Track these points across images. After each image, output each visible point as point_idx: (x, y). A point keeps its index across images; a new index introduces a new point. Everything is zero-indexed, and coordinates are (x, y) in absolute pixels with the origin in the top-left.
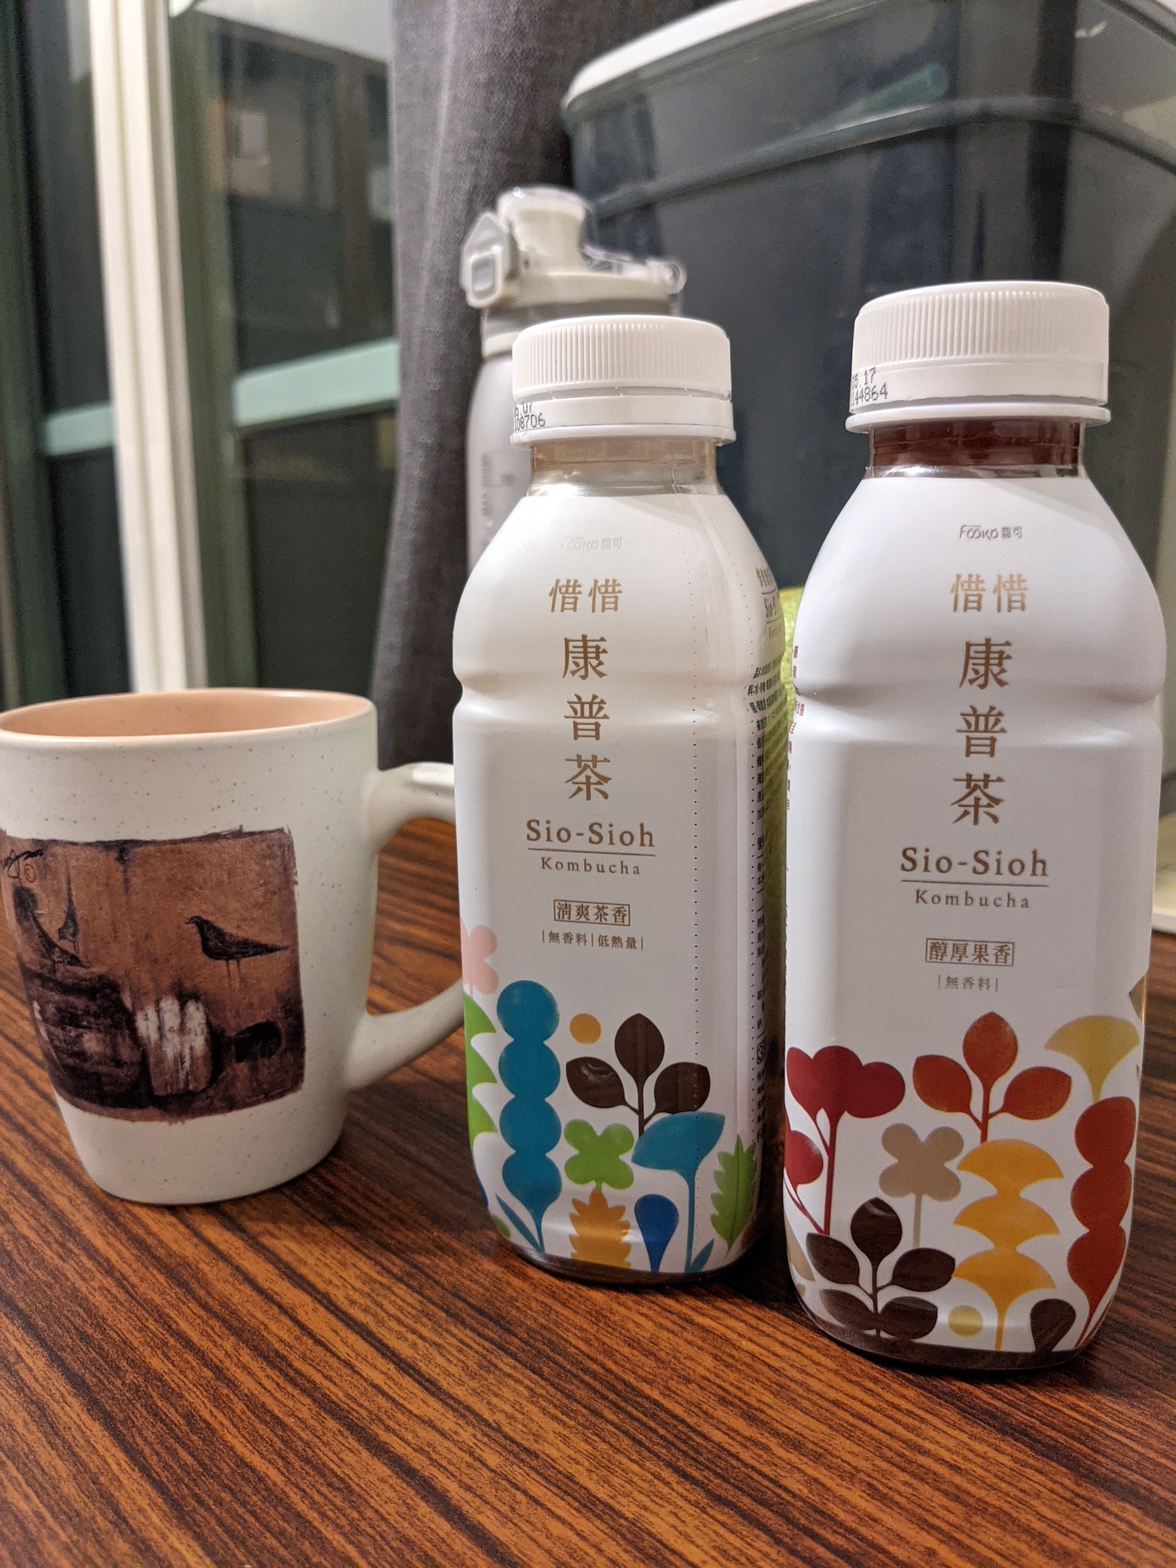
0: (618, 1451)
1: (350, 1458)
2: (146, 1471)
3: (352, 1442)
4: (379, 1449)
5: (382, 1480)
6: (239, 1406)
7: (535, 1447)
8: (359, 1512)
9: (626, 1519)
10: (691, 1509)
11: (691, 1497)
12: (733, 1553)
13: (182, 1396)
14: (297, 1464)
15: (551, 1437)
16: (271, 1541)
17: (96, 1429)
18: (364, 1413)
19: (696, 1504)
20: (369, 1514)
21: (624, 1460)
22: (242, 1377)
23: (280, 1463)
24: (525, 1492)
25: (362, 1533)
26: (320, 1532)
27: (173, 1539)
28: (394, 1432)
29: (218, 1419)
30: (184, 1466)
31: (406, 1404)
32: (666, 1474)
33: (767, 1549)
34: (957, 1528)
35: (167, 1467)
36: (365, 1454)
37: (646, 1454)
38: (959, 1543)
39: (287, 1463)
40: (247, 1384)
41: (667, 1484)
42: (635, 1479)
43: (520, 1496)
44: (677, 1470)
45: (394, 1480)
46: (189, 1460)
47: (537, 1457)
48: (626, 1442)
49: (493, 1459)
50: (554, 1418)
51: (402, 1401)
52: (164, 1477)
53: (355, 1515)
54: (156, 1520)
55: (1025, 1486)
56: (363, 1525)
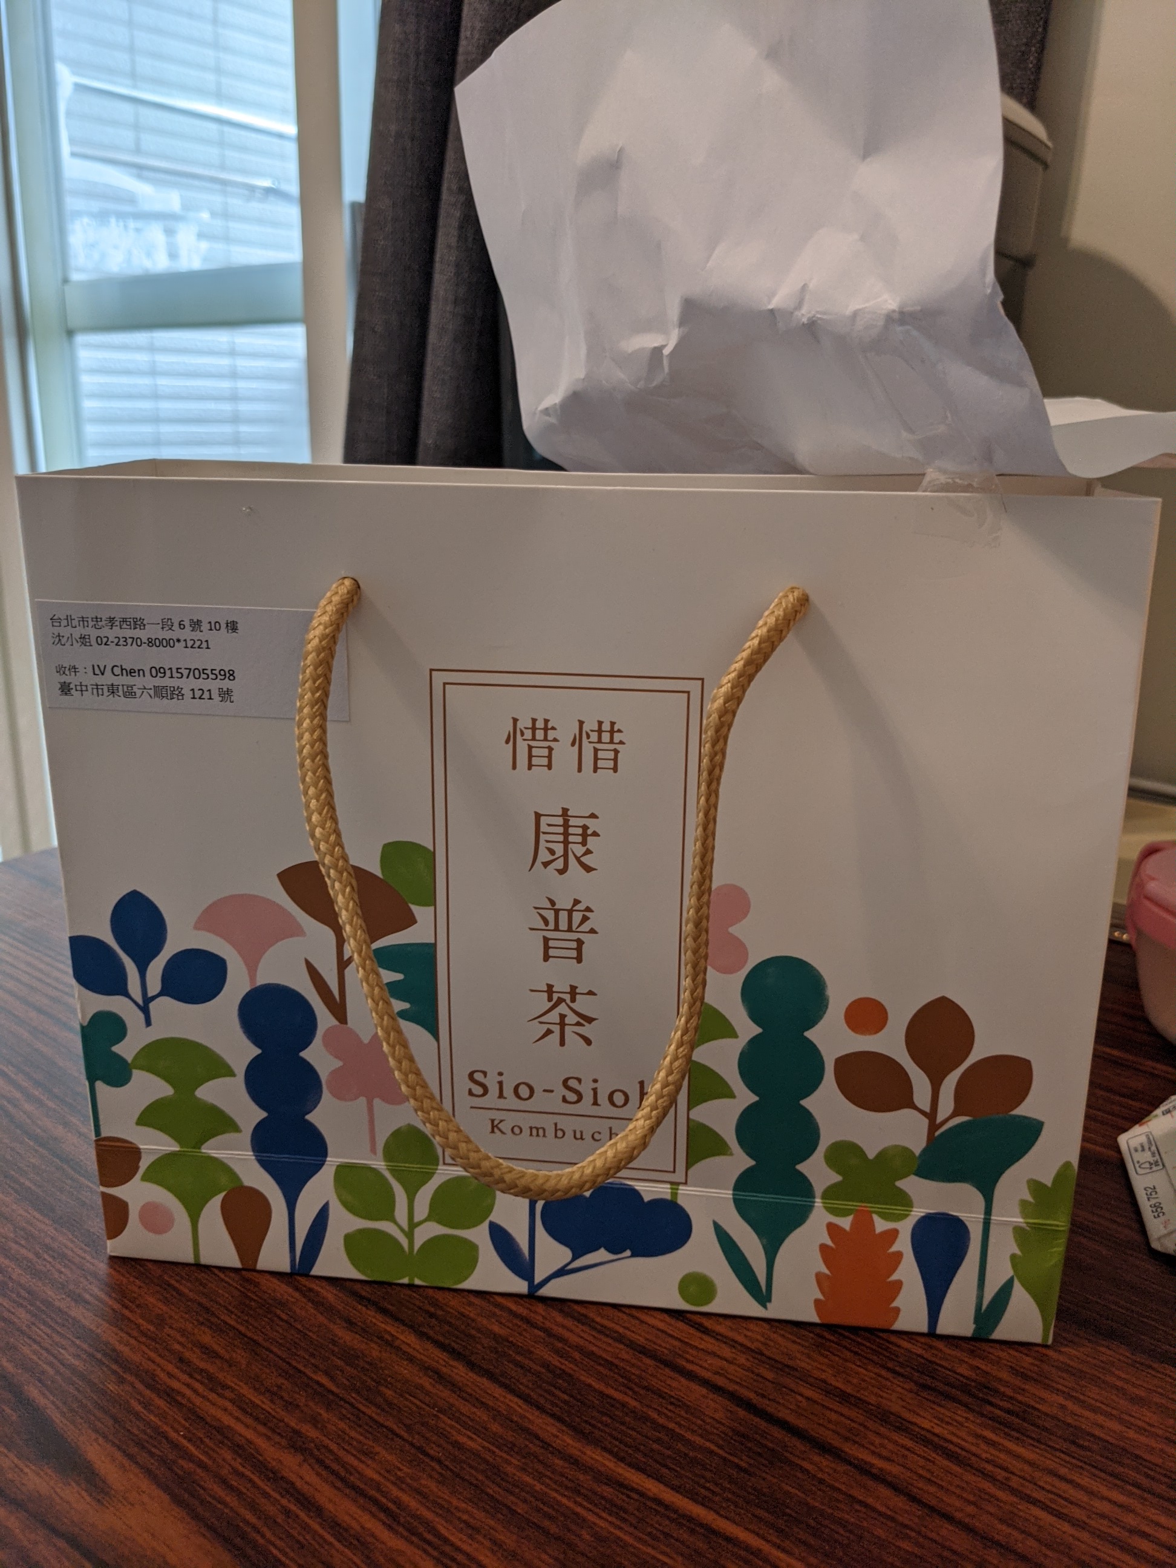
0: (846, 1360)
1: (674, 1384)
2: (540, 1408)
3: (667, 1371)
4: (691, 1376)
5: (703, 1396)
6: (577, 1355)
7: (790, 1363)
8: (702, 1420)
9: (872, 1405)
10: (910, 1395)
11: (906, 1386)
12: (947, 1419)
13: (531, 1352)
14: (642, 1392)
15: (799, 1355)
16: (655, 1446)
17: (485, 1382)
18: (666, 1351)
19: (911, 1391)
20: (709, 1420)
21: (854, 1366)
22: (567, 1334)
23: (630, 1393)
24: (802, 1395)
25: (712, 1433)
26: (683, 1436)
27: (589, 1453)
28: (692, 1362)
29: (568, 1366)
30: (565, 1402)
31: (691, 1342)
32: (883, 1372)
33: (965, 1415)
34: (1073, 1389)
35: (553, 1404)
36: (682, 1380)
37: (865, 1361)
38: (1076, 1398)
39: (634, 1392)
40: (573, 1339)
41: (887, 1379)
42: (866, 1378)
43: (800, 1398)
44: (889, 1369)
45: (711, 1396)
46: (566, 1397)
47: (796, 1370)
48: (848, 1354)
49: (770, 1375)
50: (794, 1342)
51: (686, 1340)
52: (556, 1410)
53: (699, 1422)
54: (570, 1442)
55: (1104, 1358)
56: (708, 1427)
